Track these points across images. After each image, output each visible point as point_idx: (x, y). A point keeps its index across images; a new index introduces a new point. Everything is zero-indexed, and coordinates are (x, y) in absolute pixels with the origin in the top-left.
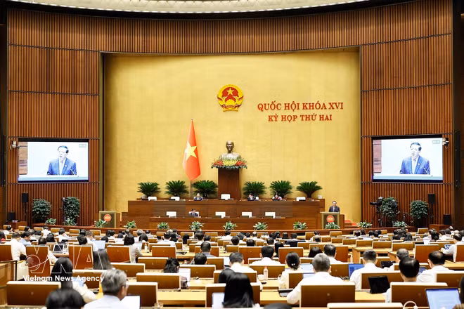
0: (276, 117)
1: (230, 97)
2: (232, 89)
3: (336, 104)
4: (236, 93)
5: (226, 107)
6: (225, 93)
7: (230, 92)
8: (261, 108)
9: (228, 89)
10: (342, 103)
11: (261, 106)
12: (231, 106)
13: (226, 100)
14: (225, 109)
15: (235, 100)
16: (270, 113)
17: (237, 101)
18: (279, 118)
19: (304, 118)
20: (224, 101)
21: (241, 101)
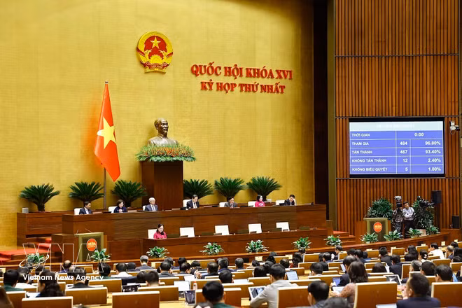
0: (210, 84)
1: (155, 52)
2: (159, 39)
3: (284, 71)
4: (163, 45)
5: (150, 67)
6: (148, 44)
7: (155, 43)
8: (196, 71)
9: (152, 38)
10: (290, 72)
11: (195, 69)
12: (157, 65)
13: (150, 55)
14: (148, 70)
15: (162, 56)
16: (205, 78)
17: (165, 57)
18: (214, 87)
19: (244, 88)
20: (147, 57)
21: (170, 58)
